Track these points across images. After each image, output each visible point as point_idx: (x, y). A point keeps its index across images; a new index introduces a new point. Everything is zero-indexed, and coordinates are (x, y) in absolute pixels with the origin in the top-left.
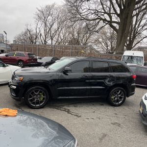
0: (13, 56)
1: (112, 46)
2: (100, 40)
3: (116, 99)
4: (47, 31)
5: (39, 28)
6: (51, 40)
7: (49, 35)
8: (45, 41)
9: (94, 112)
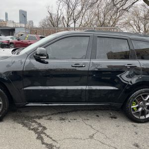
0: (25, 39)
1: (145, 29)
2: (132, 22)
3: (140, 109)
4: (70, 13)
5: (61, 10)
6: (74, 23)
7: (72, 18)
8: (68, 25)
9: (91, 137)
